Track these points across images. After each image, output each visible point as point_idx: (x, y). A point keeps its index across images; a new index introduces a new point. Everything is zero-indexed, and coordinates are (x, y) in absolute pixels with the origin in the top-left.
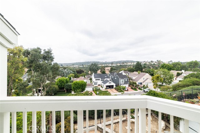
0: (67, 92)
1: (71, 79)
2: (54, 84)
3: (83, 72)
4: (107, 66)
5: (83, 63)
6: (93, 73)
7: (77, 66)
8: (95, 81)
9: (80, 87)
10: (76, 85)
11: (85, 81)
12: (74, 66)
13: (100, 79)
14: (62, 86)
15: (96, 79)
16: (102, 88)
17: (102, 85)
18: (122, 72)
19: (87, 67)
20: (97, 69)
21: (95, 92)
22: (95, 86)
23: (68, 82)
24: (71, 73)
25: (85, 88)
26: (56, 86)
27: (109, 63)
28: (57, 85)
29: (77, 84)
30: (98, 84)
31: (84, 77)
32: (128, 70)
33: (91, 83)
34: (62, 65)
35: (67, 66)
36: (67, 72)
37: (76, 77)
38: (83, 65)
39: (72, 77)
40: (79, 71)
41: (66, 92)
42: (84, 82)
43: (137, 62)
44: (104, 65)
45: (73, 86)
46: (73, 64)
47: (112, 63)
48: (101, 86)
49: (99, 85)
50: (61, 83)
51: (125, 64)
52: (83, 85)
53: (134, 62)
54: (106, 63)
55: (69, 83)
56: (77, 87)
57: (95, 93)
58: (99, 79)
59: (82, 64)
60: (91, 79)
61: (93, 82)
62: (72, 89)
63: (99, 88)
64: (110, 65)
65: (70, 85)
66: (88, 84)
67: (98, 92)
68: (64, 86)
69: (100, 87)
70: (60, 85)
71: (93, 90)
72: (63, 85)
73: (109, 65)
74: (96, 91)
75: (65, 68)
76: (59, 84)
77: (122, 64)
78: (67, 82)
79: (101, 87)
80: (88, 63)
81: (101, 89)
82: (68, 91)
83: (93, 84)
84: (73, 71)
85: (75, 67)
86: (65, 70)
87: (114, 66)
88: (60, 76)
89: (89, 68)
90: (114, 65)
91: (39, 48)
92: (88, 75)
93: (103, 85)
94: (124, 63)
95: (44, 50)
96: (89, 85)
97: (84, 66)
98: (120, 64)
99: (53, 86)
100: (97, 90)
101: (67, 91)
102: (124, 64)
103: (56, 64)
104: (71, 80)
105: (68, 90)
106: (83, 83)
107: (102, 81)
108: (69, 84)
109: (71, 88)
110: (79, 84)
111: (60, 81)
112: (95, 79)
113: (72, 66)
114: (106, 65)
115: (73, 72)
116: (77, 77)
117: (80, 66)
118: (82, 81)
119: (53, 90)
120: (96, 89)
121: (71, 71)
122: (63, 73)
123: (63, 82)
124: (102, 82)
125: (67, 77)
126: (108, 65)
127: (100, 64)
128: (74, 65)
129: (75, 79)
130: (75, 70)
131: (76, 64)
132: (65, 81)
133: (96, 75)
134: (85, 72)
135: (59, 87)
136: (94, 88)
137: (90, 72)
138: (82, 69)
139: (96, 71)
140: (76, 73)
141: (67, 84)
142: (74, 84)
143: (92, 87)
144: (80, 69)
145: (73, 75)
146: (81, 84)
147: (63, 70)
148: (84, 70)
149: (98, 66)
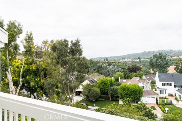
0: (112, 100)
1: (118, 80)
2: (95, 86)
3: (140, 69)
5: (139, 54)
6: (157, 73)
7: (129, 60)
8: (161, 87)
9: (132, 94)
10: (125, 90)
11: (141, 85)
12: (125, 60)
13: (173, 83)
14: (105, 89)
15: (164, 82)
16: (178, 101)
17: (177, 96)
19: (147, 62)
20: (167, 64)
21: (161, 106)
22: (161, 95)
23: (113, 84)
24: (118, 71)
25: (140, 97)
26: (97, 90)
28: (99, 87)
29: (126, 90)
30: (168, 92)
31: (141, 78)
33: (152, 88)
34: (107, 60)
35: (115, 60)
36: (113, 69)
37: (126, 77)
38: (139, 58)
39: (120, 78)
40: (132, 68)
41: (110, 99)
42: (139, 87)
45: (120, 92)
48: (174, 98)
49: (171, 95)
50: (103, 86)
52: (136, 91)
55: (114, 87)
56: (126, 94)
57: (161, 108)
58: (170, 83)
59: (138, 56)
60: (153, 83)
61: (156, 88)
62: (119, 96)
63: (171, 101)
65: (117, 90)
66: (147, 91)
67: (167, 109)
68: (108, 90)
69: (172, 99)
70: (102, 88)
71: (157, 104)
72: (106, 88)
74: (162, 105)
75: (110, 64)
76: (101, 87)
78: (112, 85)
79: (176, 99)
80: (149, 53)
81: (174, 102)
82: (114, 98)
83: (158, 92)
84: (122, 68)
85: (126, 62)
86: (111, 67)
88: (103, 76)
89: (150, 62)
91: (65, 41)
92: (148, 75)
93: (180, 96)
95: (72, 42)
96: (149, 93)
97: (142, 60)
99: (94, 88)
100: (166, 104)
101: (112, 98)
103: (84, 59)
104: (118, 82)
105: (113, 96)
106: (137, 88)
107: (177, 88)
108: (115, 87)
109: (118, 94)
110: (130, 90)
111: (103, 83)
112: (161, 83)
113: (122, 61)
115: (122, 70)
116: (128, 78)
117: (135, 60)
118: (134, 85)
119: (93, 93)
120: (163, 101)
121: (120, 69)
122: (108, 71)
123: (106, 84)
124: (178, 90)
125: (113, 78)
127: (175, 55)
128: (124, 58)
129: (125, 80)
130: (125, 67)
131: (129, 56)
132: (108, 82)
133: (163, 76)
134: (142, 70)
135: (101, 91)
136: (158, 99)
137: (151, 70)
138: (137, 65)
139: (165, 68)
140: (128, 72)
141: (112, 87)
142: (122, 88)
143: (156, 98)
144: (135, 64)
145: (122, 74)
146: (133, 90)
147: (108, 67)
148: (142, 67)
149: (168, 59)
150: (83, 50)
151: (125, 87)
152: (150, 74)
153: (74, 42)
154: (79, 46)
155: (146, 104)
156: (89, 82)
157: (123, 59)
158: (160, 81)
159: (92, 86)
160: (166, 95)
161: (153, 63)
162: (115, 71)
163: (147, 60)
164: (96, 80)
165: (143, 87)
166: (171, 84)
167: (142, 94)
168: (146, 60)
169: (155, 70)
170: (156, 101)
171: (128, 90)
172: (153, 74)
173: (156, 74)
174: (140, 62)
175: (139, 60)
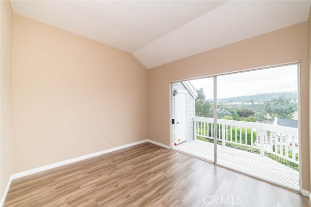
3: (253, 114)
5: (252, 96)
6: (276, 118)
7: (238, 103)
12: (233, 103)
19: (262, 106)
24: (226, 114)
35: (221, 103)
36: (220, 113)
38: (252, 101)
40: (243, 113)
46: (231, 100)
59: (252, 99)
80: (265, 96)
84: (231, 112)
85: (234, 106)
86: (218, 110)
89: (266, 107)
92: (264, 121)
97: (255, 103)
115: (231, 114)
117: (246, 104)
121: (228, 112)
128: (233, 101)
130: (234, 111)
131: (238, 99)
134: (255, 114)
137: (268, 115)
138: (249, 109)
139: (287, 114)
140: (237, 116)
144: (246, 108)
145: (231, 118)
148: (254, 111)
149: (292, 104)
150: (205, 95)
152: (266, 119)
153: (199, 89)
154: (203, 93)
157: (230, 102)
161: (270, 108)
162: (222, 114)
163: (263, 103)
168: (261, 103)
169: (273, 115)
172: (271, 120)
173: (274, 120)
174: (253, 105)
175: (251, 103)
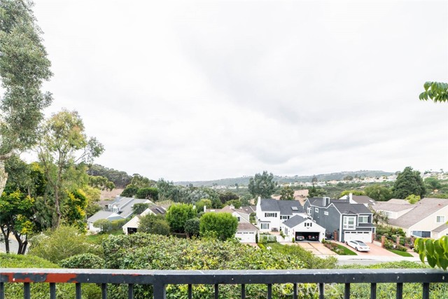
1: (203, 210)
3: (238, 198)
4: (298, 188)
5: (237, 179)
6: (259, 198)
7: (222, 187)
8: (264, 219)
9: (221, 229)
10: (209, 221)
11: (235, 214)
12: (218, 187)
13: (279, 213)
14: (179, 224)
15: (267, 212)
16: (284, 237)
17: (283, 230)
18: (349, 198)
19: (246, 190)
21: (262, 245)
22: (263, 230)
23: (193, 215)
25: (233, 232)
26: (165, 224)
27: (305, 180)
28: (169, 220)
29: (212, 221)
30: (272, 226)
31: (237, 207)
32: (368, 194)
33: (251, 222)
37: (215, 207)
38: (236, 185)
39: (205, 207)
40: (227, 198)
42: (231, 217)
43: (396, 174)
44: (290, 185)
45: (201, 225)
47: (314, 179)
48: (279, 233)
49: (275, 230)
50: (177, 217)
51: (356, 181)
52: (227, 224)
53: (386, 175)
54: (296, 179)
55: (194, 219)
58: (275, 212)
59: (236, 182)
60: (253, 216)
61: (257, 221)
63: (275, 238)
64: (309, 184)
65: (197, 223)
66: (244, 224)
67: (269, 248)
68: (183, 224)
69: (276, 235)
70: (174, 222)
71: (257, 242)
72: (180, 222)
73: (305, 185)
74: (264, 243)
75: (193, 188)
76: (172, 219)
77: (345, 182)
78: (191, 215)
79: (281, 235)
81: (279, 239)
83: (259, 225)
84: (211, 195)
85: (218, 190)
87: (321, 186)
88: (177, 203)
90: (319, 184)
92: (248, 206)
93: (286, 230)
94: (351, 179)
96: (246, 227)
97: (240, 187)
98: (338, 182)
99: (159, 221)
100: (268, 242)
101: (190, 236)
102: (350, 182)
104: (201, 213)
105: (192, 234)
106: (228, 218)
107: (283, 220)
108: (196, 219)
109: (199, 230)
110: (217, 221)
111: (176, 212)
112: (264, 213)
114: (296, 184)
116: (217, 208)
117: (231, 188)
120: (265, 238)
122: (189, 198)
123: (181, 214)
124: (284, 223)
125: (194, 206)
126: (301, 184)
127: (281, 182)
128: (216, 184)
129: (213, 210)
130: (216, 194)
131: (222, 182)
132: (185, 211)
133: (267, 204)
135: (171, 225)
136: (259, 236)
138: (233, 194)
141: (191, 220)
142: (206, 219)
143: (255, 234)
144: (230, 192)
145: (210, 202)
146: (223, 221)
147: (189, 192)
151: (211, 217)
152: (250, 205)
155: (240, 239)
156: (151, 212)
157: (214, 185)
158: (263, 210)
159: (156, 218)
160: (269, 230)
161: (254, 187)
164: (165, 209)
165: (239, 218)
166: (276, 214)
167: (236, 226)
169: (256, 197)
170: (255, 239)
171: (215, 221)
174: (238, 190)
175: (235, 188)
